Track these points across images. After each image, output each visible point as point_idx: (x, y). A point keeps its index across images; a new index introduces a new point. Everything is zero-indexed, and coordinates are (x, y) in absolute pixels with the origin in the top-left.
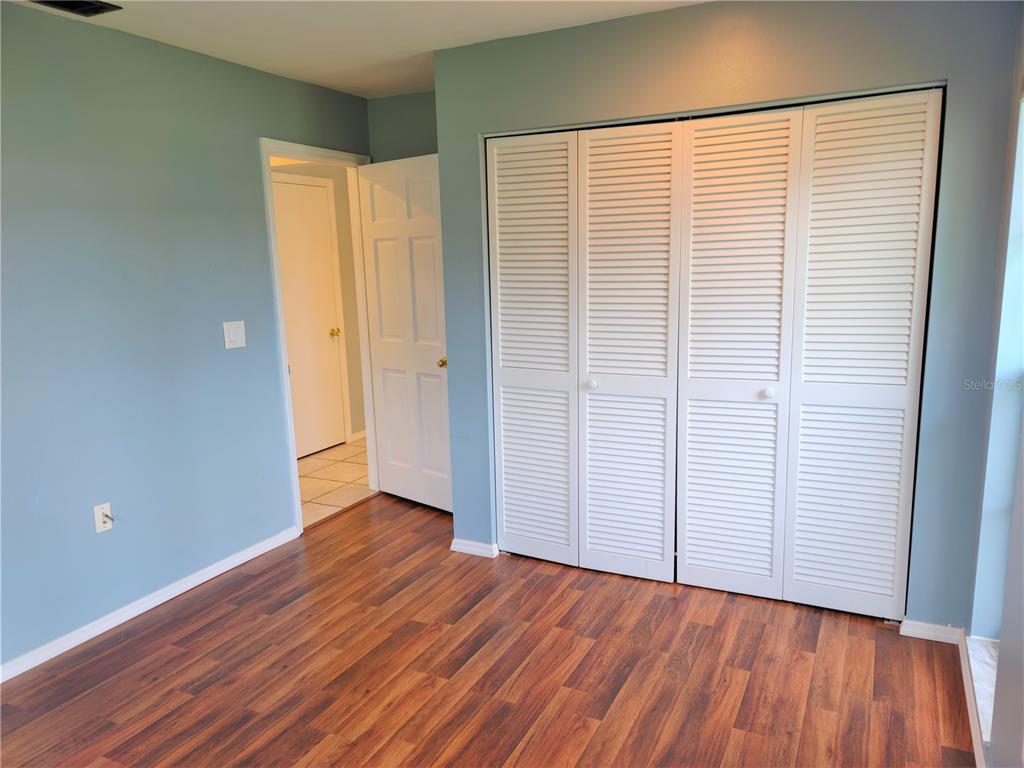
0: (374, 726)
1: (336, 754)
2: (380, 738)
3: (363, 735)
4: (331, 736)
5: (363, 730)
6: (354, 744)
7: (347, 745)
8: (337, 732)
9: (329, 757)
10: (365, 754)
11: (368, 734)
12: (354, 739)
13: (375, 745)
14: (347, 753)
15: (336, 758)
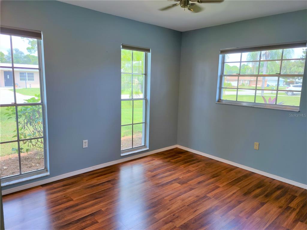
0: (164, 225)
1: (176, 220)
2: (163, 221)
3: (167, 224)
4: (177, 226)
5: (167, 225)
6: (171, 221)
7: (173, 222)
8: (175, 227)
9: (178, 220)
10: (168, 218)
11: (166, 223)
12: (171, 223)
13: (165, 220)
14: (173, 220)
15: (176, 219)
